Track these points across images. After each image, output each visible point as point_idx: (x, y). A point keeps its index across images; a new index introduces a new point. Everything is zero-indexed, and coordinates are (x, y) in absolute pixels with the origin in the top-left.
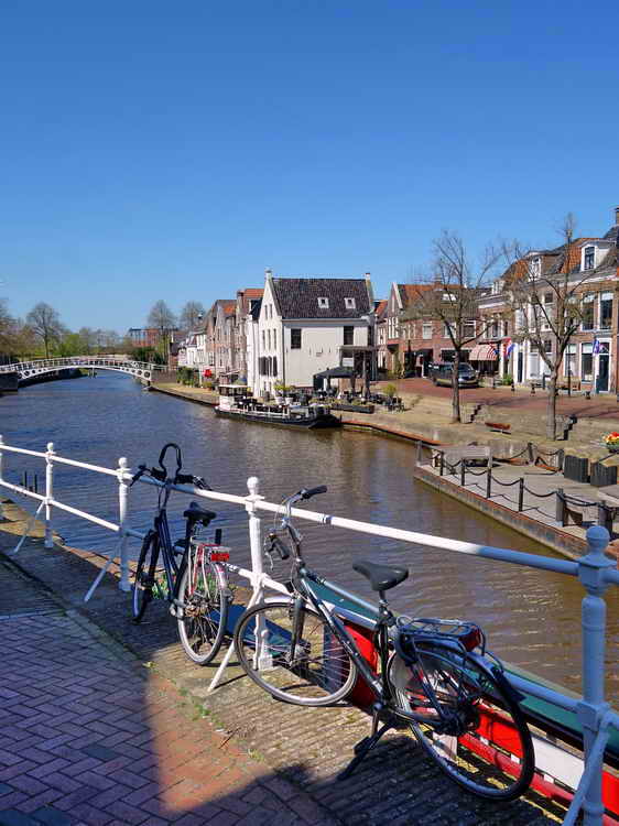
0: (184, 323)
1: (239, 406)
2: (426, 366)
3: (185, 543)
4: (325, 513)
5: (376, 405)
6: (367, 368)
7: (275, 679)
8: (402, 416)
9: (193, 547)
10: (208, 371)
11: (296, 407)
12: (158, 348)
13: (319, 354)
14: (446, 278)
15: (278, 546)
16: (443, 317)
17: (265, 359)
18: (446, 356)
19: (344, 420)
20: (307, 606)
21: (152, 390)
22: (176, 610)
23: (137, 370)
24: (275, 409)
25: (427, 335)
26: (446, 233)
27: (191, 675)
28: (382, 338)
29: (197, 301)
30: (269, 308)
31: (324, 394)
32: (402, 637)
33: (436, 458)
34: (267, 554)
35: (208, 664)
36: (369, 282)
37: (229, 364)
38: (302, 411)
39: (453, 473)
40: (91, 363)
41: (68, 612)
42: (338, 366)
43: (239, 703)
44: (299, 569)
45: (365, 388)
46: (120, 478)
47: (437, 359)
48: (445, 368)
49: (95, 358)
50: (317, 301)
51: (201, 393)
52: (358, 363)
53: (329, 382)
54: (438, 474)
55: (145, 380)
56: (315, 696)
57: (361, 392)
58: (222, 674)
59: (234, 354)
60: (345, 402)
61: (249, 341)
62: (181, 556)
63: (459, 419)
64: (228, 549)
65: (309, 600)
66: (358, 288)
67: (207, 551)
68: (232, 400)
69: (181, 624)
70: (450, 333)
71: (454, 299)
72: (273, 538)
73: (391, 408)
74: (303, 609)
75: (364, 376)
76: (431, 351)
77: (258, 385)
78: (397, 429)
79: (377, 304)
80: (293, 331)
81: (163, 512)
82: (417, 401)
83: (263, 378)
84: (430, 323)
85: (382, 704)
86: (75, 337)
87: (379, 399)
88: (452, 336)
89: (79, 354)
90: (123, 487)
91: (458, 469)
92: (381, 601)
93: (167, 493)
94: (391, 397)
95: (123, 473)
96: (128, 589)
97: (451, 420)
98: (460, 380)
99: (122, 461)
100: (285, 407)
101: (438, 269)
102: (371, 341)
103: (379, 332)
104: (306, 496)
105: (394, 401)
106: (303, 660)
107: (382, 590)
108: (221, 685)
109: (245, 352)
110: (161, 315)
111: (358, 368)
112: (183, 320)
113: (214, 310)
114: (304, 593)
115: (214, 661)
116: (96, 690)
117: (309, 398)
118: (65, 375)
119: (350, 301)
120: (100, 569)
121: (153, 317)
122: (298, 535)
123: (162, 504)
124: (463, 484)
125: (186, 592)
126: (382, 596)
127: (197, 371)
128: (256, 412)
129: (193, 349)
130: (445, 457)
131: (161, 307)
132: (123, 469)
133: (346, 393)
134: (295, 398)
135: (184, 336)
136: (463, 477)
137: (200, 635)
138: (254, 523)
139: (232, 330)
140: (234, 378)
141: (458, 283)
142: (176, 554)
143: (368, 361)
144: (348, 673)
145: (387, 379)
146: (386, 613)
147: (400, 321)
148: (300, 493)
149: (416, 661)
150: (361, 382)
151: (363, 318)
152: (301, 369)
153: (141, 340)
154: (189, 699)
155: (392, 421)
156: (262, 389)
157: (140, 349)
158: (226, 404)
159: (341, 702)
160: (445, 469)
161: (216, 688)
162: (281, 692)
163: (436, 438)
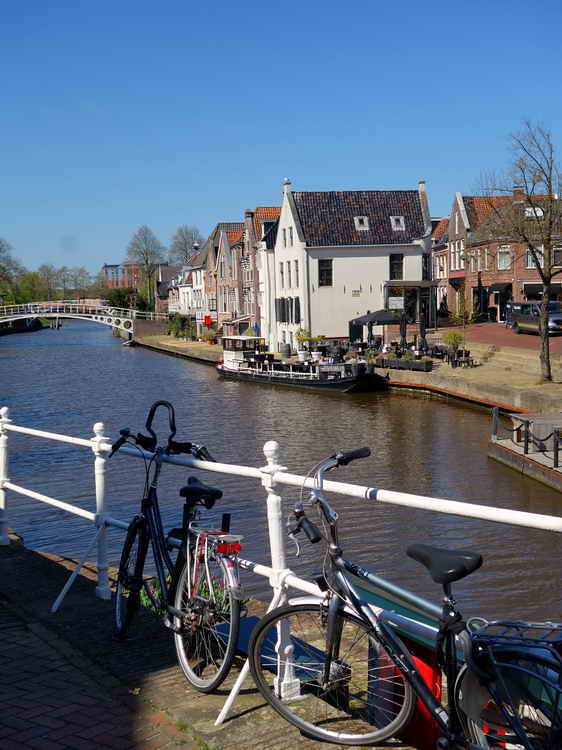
0: (175, 256)
1: (251, 365)
2: (503, 306)
3: (182, 533)
4: (369, 486)
5: (436, 361)
6: (423, 310)
7: (303, 711)
8: (471, 374)
9: (193, 537)
10: (207, 318)
11: (327, 364)
12: (142, 289)
13: (356, 293)
14: (530, 186)
15: (306, 525)
16: (526, 240)
17: (283, 299)
18: (531, 292)
19: (393, 379)
20: (346, 609)
21: (134, 344)
22: (172, 621)
23: (114, 319)
24: (299, 368)
25: (503, 264)
26: (528, 124)
27: (192, 705)
28: (442, 269)
29: (190, 225)
30: (288, 231)
31: (364, 346)
32: (474, 645)
33: (518, 430)
34: (291, 536)
35: (214, 690)
36: (424, 194)
37: (236, 309)
38: (336, 369)
39: (542, 449)
40: (55, 311)
41: (29, 625)
42: (382, 307)
43: (255, 741)
44: (333, 559)
45: (419, 337)
46: (95, 450)
47: (518, 297)
48: (530, 309)
49: (59, 304)
50: (352, 221)
51: (200, 347)
52: (409, 304)
53: (370, 330)
54: (521, 451)
55: (125, 331)
56: (357, 732)
57: (414, 344)
58: (232, 705)
59: (242, 295)
60: (392, 356)
61: (263, 277)
62: (176, 551)
63: (549, 378)
64: (239, 538)
65: (348, 601)
66: (408, 203)
67: (210, 541)
68: (240, 356)
69: (179, 639)
70: (536, 260)
71: (540, 213)
72: (299, 515)
73: (455, 364)
74: (341, 615)
75: (418, 320)
76: (509, 287)
77: (275, 336)
78: (462, 391)
79: (435, 224)
80: (321, 263)
81: (152, 492)
82: (491, 354)
83: (282, 327)
84: (508, 248)
85: (449, 739)
86: (32, 279)
87: (439, 353)
88: (538, 265)
89: (39, 300)
90: (99, 462)
91: (549, 444)
92: (446, 599)
93: (158, 466)
94: (456, 348)
95: (99, 443)
96: (107, 597)
97: (539, 379)
98: (550, 324)
99: (98, 427)
100: (313, 365)
101: (519, 175)
102: (427, 274)
103: (438, 261)
104: (343, 462)
105: (460, 354)
106: (341, 683)
107: (446, 583)
108: (232, 717)
109: (257, 291)
110: (144, 244)
111: (410, 309)
112: (173, 252)
113: (215, 236)
114: (341, 591)
115: (222, 688)
116: (68, 723)
117: (343, 352)
118: (21, 327)
119: (398, 221)
120: (72, 572)
121: (134, 248)
122: (332, 513)
123: (150, 481)
124: (556, 465)
125: (185, 596)
126: (447, 592)
127: (194, 319)
128: (273, 372)
129: (188, 289)
130: (531, 429)
131: (145, 234)
132: (99, 438)
133: (393, 344)
134: (324, 351)
135: (176, 272)
136: (556, 456)
137: (203, 654)
138: (273, 501)
139: (240, 263)
140: (242, 327)
141: (546, 193)
142: (171, 547)
143: (423, 301)
144: (401, 701)
145: (451, 325)
146: (452, 614)
147: (467, 246)
148: (334, 457)
149: (494, 678)
150: (413, 329)
151: (416, 242)
152: (331, 314)
153: (120, 280)
154: (190, 736)
155: (456, 381)
156: (280, 340)
157: (118, 291)
158: (231, 361)
159: (393, 740)
160: (530, 446)
161: (225, 721)
162: (313, 727)
163: (517, 403)
